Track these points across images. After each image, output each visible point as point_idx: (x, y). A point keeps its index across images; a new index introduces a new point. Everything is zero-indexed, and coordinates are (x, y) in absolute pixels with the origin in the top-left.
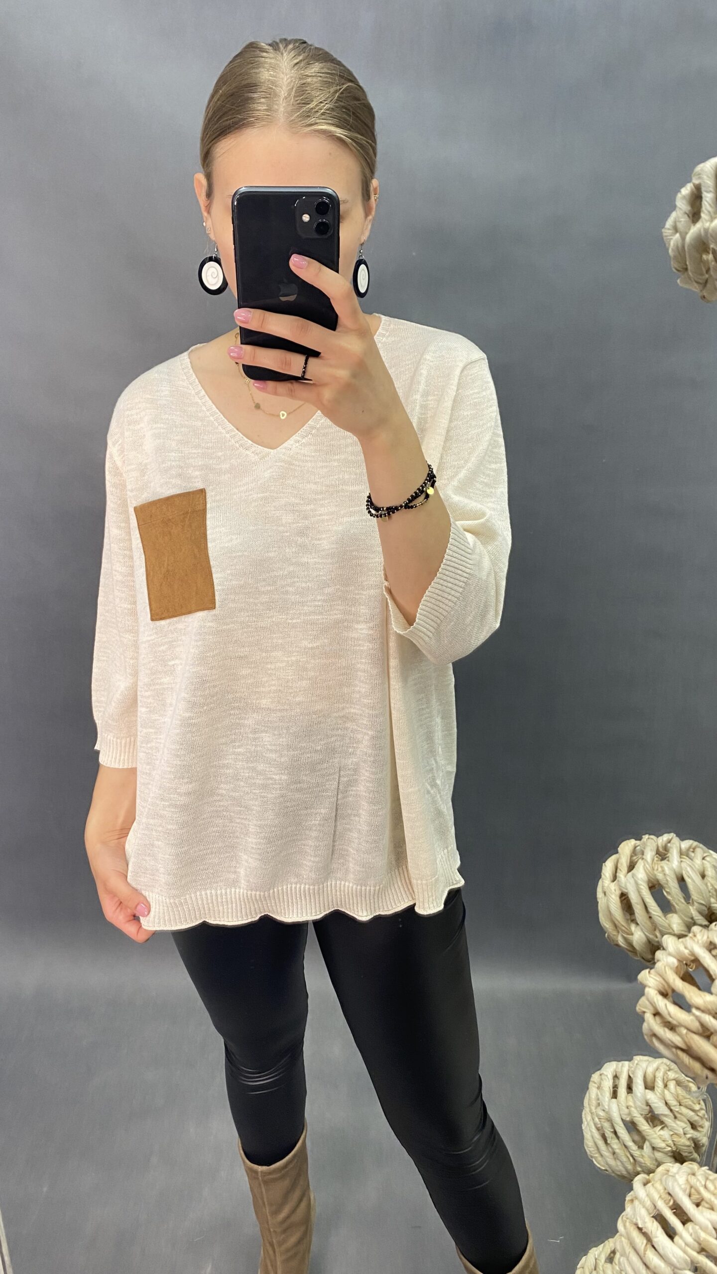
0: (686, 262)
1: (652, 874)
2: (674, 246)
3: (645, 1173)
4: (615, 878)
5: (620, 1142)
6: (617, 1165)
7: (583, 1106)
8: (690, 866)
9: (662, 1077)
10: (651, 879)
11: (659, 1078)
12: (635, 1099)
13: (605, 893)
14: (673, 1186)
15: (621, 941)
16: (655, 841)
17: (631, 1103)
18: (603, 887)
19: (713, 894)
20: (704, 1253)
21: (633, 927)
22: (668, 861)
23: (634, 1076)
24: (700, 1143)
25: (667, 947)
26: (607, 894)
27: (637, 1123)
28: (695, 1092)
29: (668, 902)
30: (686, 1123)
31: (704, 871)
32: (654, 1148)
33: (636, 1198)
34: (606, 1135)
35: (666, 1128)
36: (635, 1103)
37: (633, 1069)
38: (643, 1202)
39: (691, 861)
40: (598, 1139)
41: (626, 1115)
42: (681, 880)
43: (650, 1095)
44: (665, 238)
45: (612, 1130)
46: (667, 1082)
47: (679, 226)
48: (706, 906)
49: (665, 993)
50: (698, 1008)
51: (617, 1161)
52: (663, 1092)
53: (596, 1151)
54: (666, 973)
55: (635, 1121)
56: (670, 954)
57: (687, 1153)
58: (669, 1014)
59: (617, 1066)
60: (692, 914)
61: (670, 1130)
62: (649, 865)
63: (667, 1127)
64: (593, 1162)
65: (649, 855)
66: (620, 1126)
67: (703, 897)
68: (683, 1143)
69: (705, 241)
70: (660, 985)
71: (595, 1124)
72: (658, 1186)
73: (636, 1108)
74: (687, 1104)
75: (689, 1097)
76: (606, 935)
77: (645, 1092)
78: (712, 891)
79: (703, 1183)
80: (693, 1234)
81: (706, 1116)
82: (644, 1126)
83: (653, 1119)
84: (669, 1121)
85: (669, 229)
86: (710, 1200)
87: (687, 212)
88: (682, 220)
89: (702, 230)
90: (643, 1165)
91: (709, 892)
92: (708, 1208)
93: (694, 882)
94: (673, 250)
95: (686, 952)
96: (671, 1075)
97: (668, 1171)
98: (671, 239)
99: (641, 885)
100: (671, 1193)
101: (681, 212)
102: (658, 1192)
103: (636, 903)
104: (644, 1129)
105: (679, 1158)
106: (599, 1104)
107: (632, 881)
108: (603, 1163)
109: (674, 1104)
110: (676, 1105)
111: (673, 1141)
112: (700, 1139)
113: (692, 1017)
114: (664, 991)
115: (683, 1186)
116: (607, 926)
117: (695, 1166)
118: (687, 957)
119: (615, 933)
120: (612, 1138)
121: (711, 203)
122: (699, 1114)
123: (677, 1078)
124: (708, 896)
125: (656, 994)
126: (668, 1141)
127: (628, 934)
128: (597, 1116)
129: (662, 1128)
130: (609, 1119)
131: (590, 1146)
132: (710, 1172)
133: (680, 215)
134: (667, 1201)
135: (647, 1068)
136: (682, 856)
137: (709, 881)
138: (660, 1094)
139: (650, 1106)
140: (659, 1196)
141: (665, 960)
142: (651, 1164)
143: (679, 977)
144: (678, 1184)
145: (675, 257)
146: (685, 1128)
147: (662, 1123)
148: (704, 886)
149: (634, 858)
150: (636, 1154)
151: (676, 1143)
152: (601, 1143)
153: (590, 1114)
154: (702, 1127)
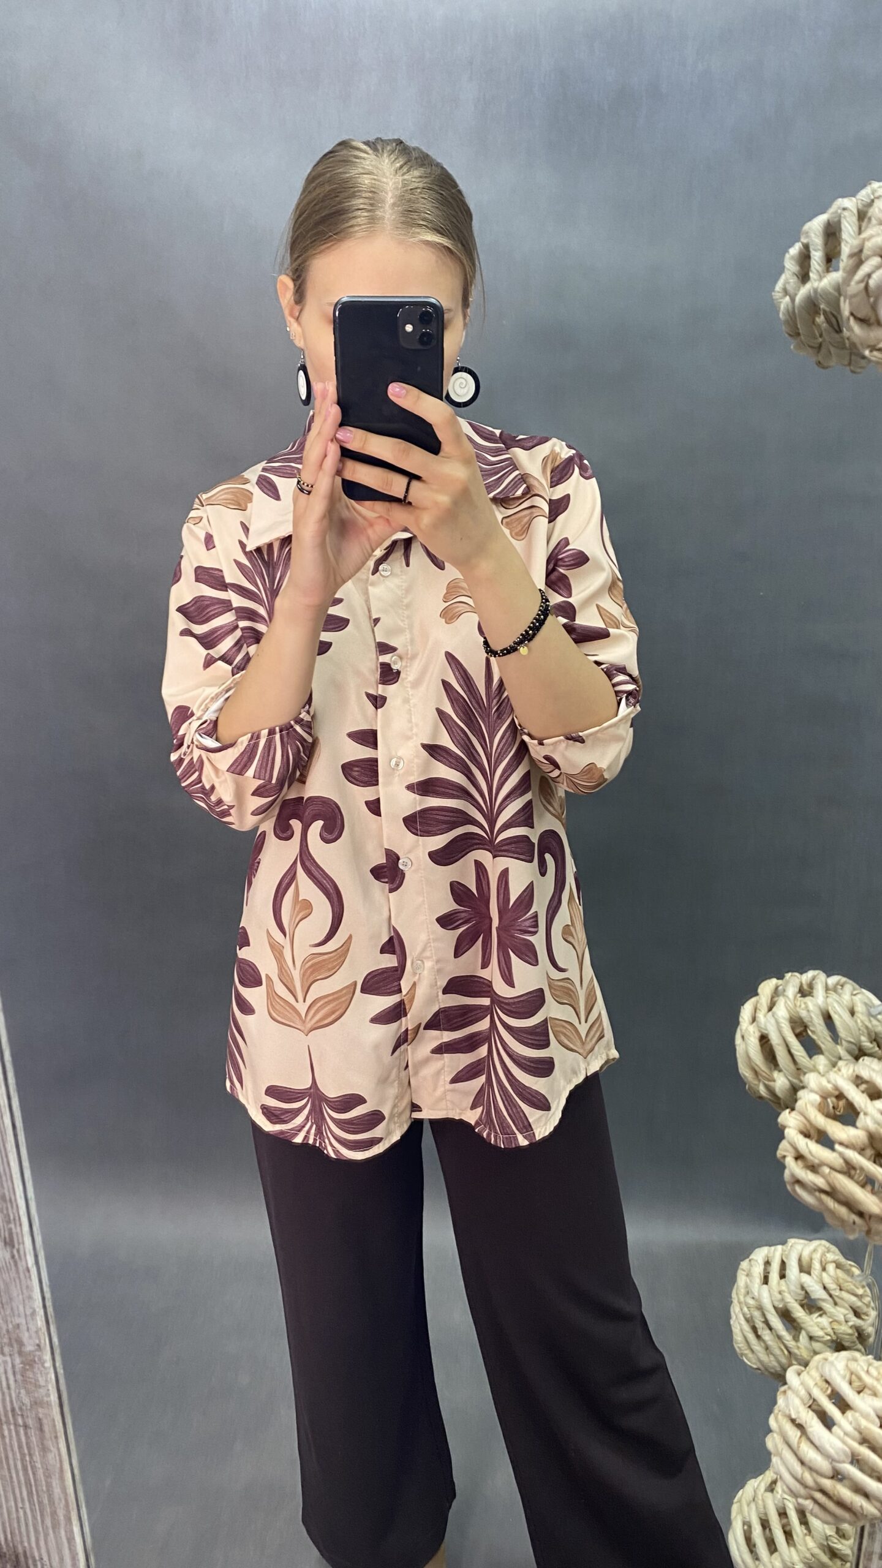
0: (796, 324)
1: (794, 1012)
2: (784, 307)
3: (800, 1364)
4: (754, 1019)
5: (772, 1333)
6: (770, 1361)
7: (731, 1297)
8: (837, 1001)
9: (820, 1259)
10: (794, 1017)
11: (817, 1260)
12: (788, 1283)
13: (743, 1037)
14: (830, 1371)
15: (762, 1090)
16: (798, 978)
17: (784, 1288)
18: (741, 1030)
19: (863, 1032)
20: (867, 1445)
21: (776, 1074)
22: (812, 996)
23: (787, 1258)
24: (864, 1332)
25: (808, 1083)
26: (745, 1037)
27: (791, 1309)
28: (859, 1276)
29: (813, 1041)
30: (847, 1309)
31: (853, 1008)
32: (811, 1338)
33: (789, 1388)
34: (757, 1326)
35: (824, 1316)
36: (788, 1288)
37: (786, 1253)
38: (798, 1390)
39: (838, 996)
40: (748, 1332)
41: (778, 1301)
42: (828, 1019)
43: (805, 1278)
44: (775, 302)
45: (763, 1320)
46: (826, 1264)
47: (789, 288)
48: (855, 1045)
49: (807, 1133)
50: (841, 1144)
51: (770, 1356)
52: (821, 1275)
53: (746, 1348)
54: (807, 1109)
55: (788, 1307)
56: (812, 1091)
57: (849, 1343)
58: (810, 1152)
59: (769, 1252)
60: (839, 1053)
61: (830, 1317)
62: (790, 1001)
63: (825, 1313)
64: (743, 1360)
65: (791, 991)
66: (772, 1314)
67: (852, 1034)
68: (844, 1331)
69: (816, 302)
70: (801, 1124)
71: (744, 1315)
72: (815, 1374)
73: (790, 1293)
74: (848, 1288)
75: (849, 1279)
76: (747, 1087)
77: (800, 1277)
78: (862, 1028)
79: (866, 1369)
80: (853, 1422)
81: (872, 1304)
82: (799, 1312)
83: (811, 1305)
84: (828, 1306)
85: (779, 292)
86: (874, 1387)
87: (796, 273)
88: (791, 281)
89: (812, 291)
90: (799, 1357)
91: (859, 1029)
92: (870, 1395)
93: (840, 1016)
94: (783, 312)
95: (829, 1086)
96: (830, 1257)
97: (826, 1359)
98: (781, 302)
99: (783, 1023)
100: (829, 1380)
101: (790, 273)
102: (814, 1379)
103: (779, 1045)
104: (797, 1316)
105: (839, 1346)
106: (748, 1293)
107: (773, 1021)
108: (754, 1361)
109: (832, 1288)
110: (835, 1289)
111: (833, 1329)
112: (864, 1327)
113: (835, 1155)
114: (805, 1130)
115: (842, 1372)
116: (747, 1075)
117: (857, 1354)
118: (831, 1092)
119: (756, 1082)
120: (763, 1329)
121: (820, 263)
122: (863, 1300)
123: (838, 1259)
124: (858, 1033)
125: (797, 1134)
126: (826, 1329)
127: (769, 1080)
128: (746, 1305)
129: (821, 1316)
130: (759, 1307)
131: (739, 1342)
132: (875, 1361)
133: (788, 276)
134: (824, 1390)
135: (802, 1250)
136: (829, 992)
137: (859, 1018)
138: (817, 1276)
139: (806, 1292)
140: (814, 1383)
141: (806, 1096)
142: (808, 1356)
143: (823, 1114)
144: (837, 1370)
145: (787, 322)
146: (847, 1314)
147: (820, 1309)
148: (854, 1024)
149: (776, 999)
150: (791, 1344)
151: (836, 1331)
152: (751, 1336)
153: (738, 1305)
154: (867, 1315)
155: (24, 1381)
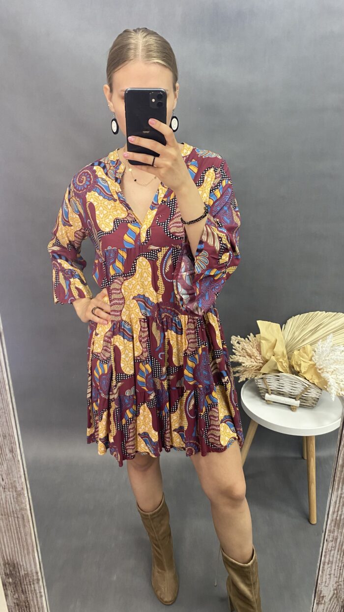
155: (17, 501)
